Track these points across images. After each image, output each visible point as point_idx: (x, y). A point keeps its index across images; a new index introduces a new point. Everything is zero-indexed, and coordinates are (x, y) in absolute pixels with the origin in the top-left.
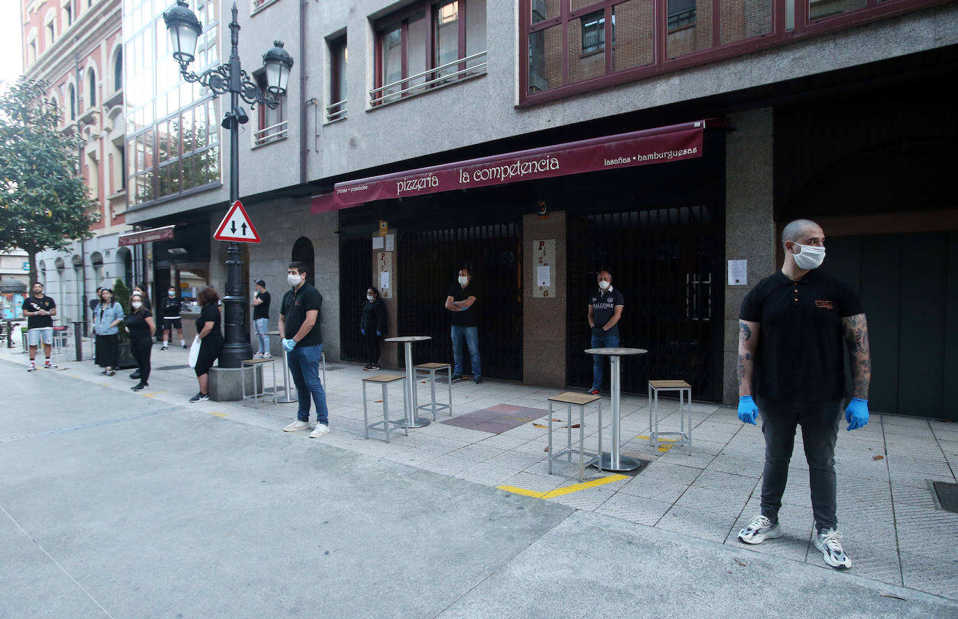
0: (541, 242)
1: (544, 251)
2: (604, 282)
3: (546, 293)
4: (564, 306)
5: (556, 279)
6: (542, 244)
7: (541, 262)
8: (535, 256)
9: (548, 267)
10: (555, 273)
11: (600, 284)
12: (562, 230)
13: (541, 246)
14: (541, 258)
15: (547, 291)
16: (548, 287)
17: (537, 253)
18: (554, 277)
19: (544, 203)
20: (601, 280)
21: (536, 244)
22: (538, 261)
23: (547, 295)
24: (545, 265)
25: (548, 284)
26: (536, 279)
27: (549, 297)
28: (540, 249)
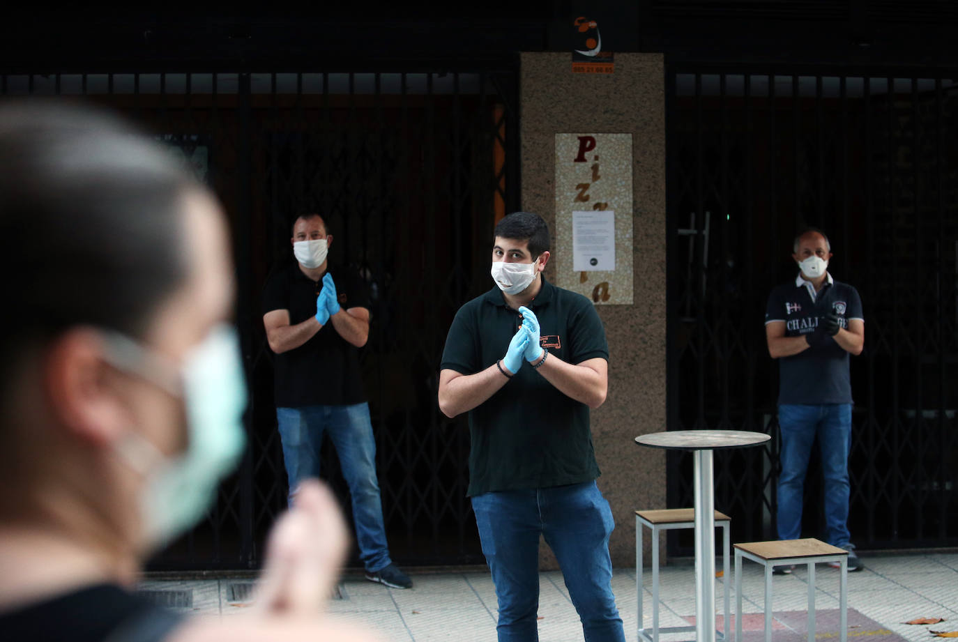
0: (583, 140)
1: (595, 168)
2: (816, 259)
3: (602, 291)
4: (658, 327)
5: (635, 250)
6: (586, 145)
7: (582, 198)
8: (560, 179)
9: (608, 215)
10: (629, 234)
11: (802, 265)
12: (655, 110)
13: (583, 149)
14: (585, 187)
15: (605, 285)
16: (607, 274)
17: (568, 173)
18: (629, 245)
19: (593, 24)
20: (808, 253)
21: (566, 145)
22: (576, 193)
23: (606, 297)
24: (598, 207)
25: (608, 263)
26: (569, 251)
27: (610, 301)
28: (581, 159)
